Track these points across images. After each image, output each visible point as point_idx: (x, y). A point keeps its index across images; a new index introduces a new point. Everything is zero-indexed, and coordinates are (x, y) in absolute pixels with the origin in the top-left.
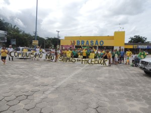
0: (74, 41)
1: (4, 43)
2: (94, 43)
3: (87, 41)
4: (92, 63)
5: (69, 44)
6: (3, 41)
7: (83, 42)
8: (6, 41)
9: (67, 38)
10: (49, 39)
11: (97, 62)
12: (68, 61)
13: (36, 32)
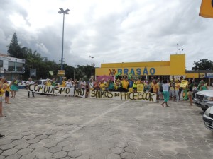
0: (114, 70)
1: (22, 74)
2: (142, 71)
3: (132, 69)
4: (135, 98)
5: (107, 74)
6: (21, 73)
7: (126, 71)
8: (24, 72)
9: (104, 65)
10: (80, 68)
11: (140, 97)
12: (103, 96)
13: (62, 59)
